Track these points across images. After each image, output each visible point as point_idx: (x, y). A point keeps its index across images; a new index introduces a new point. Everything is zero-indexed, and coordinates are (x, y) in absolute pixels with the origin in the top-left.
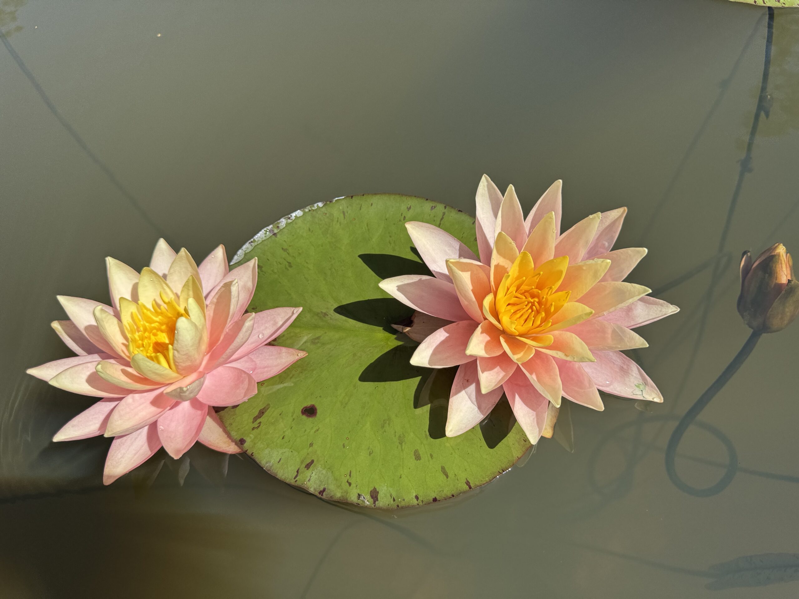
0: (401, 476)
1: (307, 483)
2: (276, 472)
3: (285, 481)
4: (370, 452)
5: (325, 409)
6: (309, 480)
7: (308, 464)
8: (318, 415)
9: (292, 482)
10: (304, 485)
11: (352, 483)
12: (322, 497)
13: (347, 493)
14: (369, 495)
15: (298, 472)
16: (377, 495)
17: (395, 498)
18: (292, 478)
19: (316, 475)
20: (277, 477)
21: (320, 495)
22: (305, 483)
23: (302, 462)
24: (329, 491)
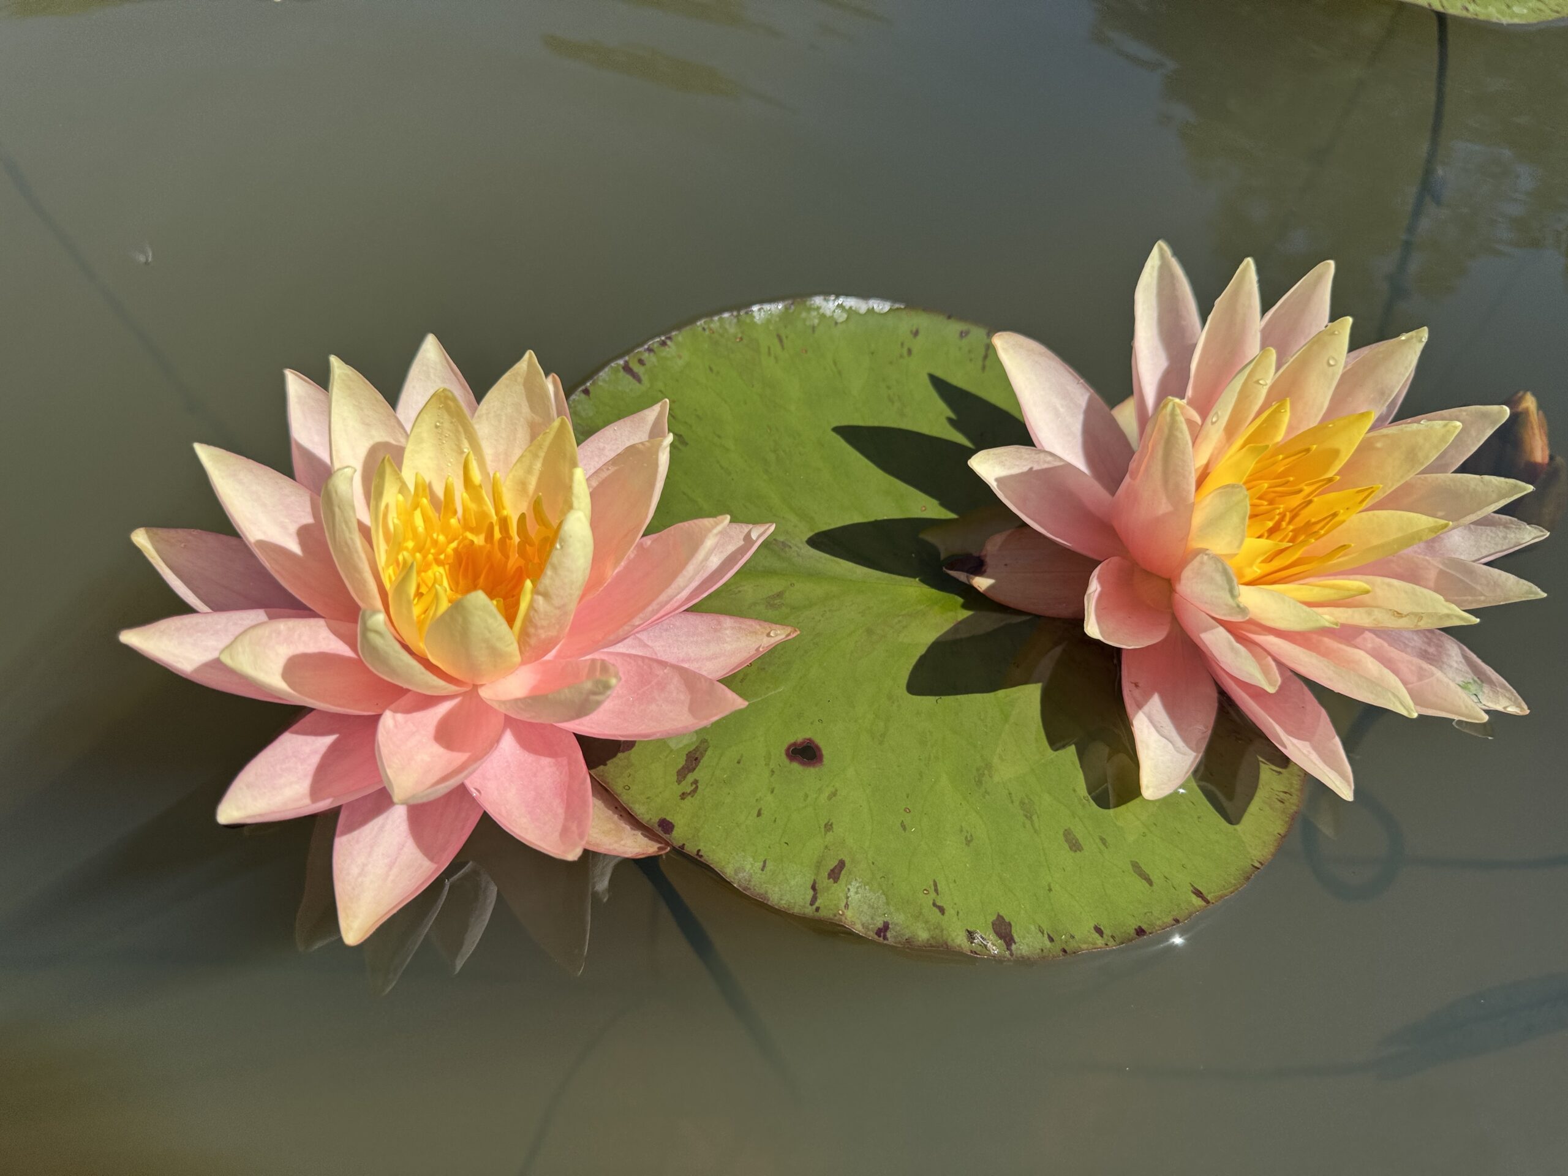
0: (1049, 885)
1: (843, 912)
2: (762, 891)
3: (791, 912)
4: (966, 837)
5: (839, 747)
6: (847, 906)
7: (832, 871)
8: (826, 760)
9: (809, 911)
10: (838, 916)
11: (945, 907)
12: (885, 942)
13: (942, 931)
14: (992, 931)
15: (814, 888)
16: (1011, 931)
17: (1052, 936)
18: (805, 903)
19: (857, 893)
20: (769, 903)
21: (881, 939)
22: (841, 912)
23: (819, 865)
24: (898, 928)
